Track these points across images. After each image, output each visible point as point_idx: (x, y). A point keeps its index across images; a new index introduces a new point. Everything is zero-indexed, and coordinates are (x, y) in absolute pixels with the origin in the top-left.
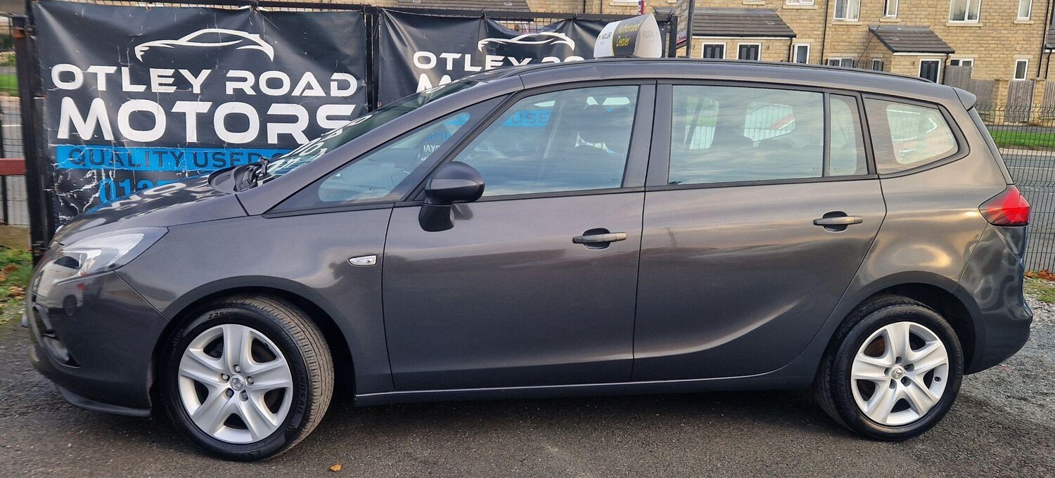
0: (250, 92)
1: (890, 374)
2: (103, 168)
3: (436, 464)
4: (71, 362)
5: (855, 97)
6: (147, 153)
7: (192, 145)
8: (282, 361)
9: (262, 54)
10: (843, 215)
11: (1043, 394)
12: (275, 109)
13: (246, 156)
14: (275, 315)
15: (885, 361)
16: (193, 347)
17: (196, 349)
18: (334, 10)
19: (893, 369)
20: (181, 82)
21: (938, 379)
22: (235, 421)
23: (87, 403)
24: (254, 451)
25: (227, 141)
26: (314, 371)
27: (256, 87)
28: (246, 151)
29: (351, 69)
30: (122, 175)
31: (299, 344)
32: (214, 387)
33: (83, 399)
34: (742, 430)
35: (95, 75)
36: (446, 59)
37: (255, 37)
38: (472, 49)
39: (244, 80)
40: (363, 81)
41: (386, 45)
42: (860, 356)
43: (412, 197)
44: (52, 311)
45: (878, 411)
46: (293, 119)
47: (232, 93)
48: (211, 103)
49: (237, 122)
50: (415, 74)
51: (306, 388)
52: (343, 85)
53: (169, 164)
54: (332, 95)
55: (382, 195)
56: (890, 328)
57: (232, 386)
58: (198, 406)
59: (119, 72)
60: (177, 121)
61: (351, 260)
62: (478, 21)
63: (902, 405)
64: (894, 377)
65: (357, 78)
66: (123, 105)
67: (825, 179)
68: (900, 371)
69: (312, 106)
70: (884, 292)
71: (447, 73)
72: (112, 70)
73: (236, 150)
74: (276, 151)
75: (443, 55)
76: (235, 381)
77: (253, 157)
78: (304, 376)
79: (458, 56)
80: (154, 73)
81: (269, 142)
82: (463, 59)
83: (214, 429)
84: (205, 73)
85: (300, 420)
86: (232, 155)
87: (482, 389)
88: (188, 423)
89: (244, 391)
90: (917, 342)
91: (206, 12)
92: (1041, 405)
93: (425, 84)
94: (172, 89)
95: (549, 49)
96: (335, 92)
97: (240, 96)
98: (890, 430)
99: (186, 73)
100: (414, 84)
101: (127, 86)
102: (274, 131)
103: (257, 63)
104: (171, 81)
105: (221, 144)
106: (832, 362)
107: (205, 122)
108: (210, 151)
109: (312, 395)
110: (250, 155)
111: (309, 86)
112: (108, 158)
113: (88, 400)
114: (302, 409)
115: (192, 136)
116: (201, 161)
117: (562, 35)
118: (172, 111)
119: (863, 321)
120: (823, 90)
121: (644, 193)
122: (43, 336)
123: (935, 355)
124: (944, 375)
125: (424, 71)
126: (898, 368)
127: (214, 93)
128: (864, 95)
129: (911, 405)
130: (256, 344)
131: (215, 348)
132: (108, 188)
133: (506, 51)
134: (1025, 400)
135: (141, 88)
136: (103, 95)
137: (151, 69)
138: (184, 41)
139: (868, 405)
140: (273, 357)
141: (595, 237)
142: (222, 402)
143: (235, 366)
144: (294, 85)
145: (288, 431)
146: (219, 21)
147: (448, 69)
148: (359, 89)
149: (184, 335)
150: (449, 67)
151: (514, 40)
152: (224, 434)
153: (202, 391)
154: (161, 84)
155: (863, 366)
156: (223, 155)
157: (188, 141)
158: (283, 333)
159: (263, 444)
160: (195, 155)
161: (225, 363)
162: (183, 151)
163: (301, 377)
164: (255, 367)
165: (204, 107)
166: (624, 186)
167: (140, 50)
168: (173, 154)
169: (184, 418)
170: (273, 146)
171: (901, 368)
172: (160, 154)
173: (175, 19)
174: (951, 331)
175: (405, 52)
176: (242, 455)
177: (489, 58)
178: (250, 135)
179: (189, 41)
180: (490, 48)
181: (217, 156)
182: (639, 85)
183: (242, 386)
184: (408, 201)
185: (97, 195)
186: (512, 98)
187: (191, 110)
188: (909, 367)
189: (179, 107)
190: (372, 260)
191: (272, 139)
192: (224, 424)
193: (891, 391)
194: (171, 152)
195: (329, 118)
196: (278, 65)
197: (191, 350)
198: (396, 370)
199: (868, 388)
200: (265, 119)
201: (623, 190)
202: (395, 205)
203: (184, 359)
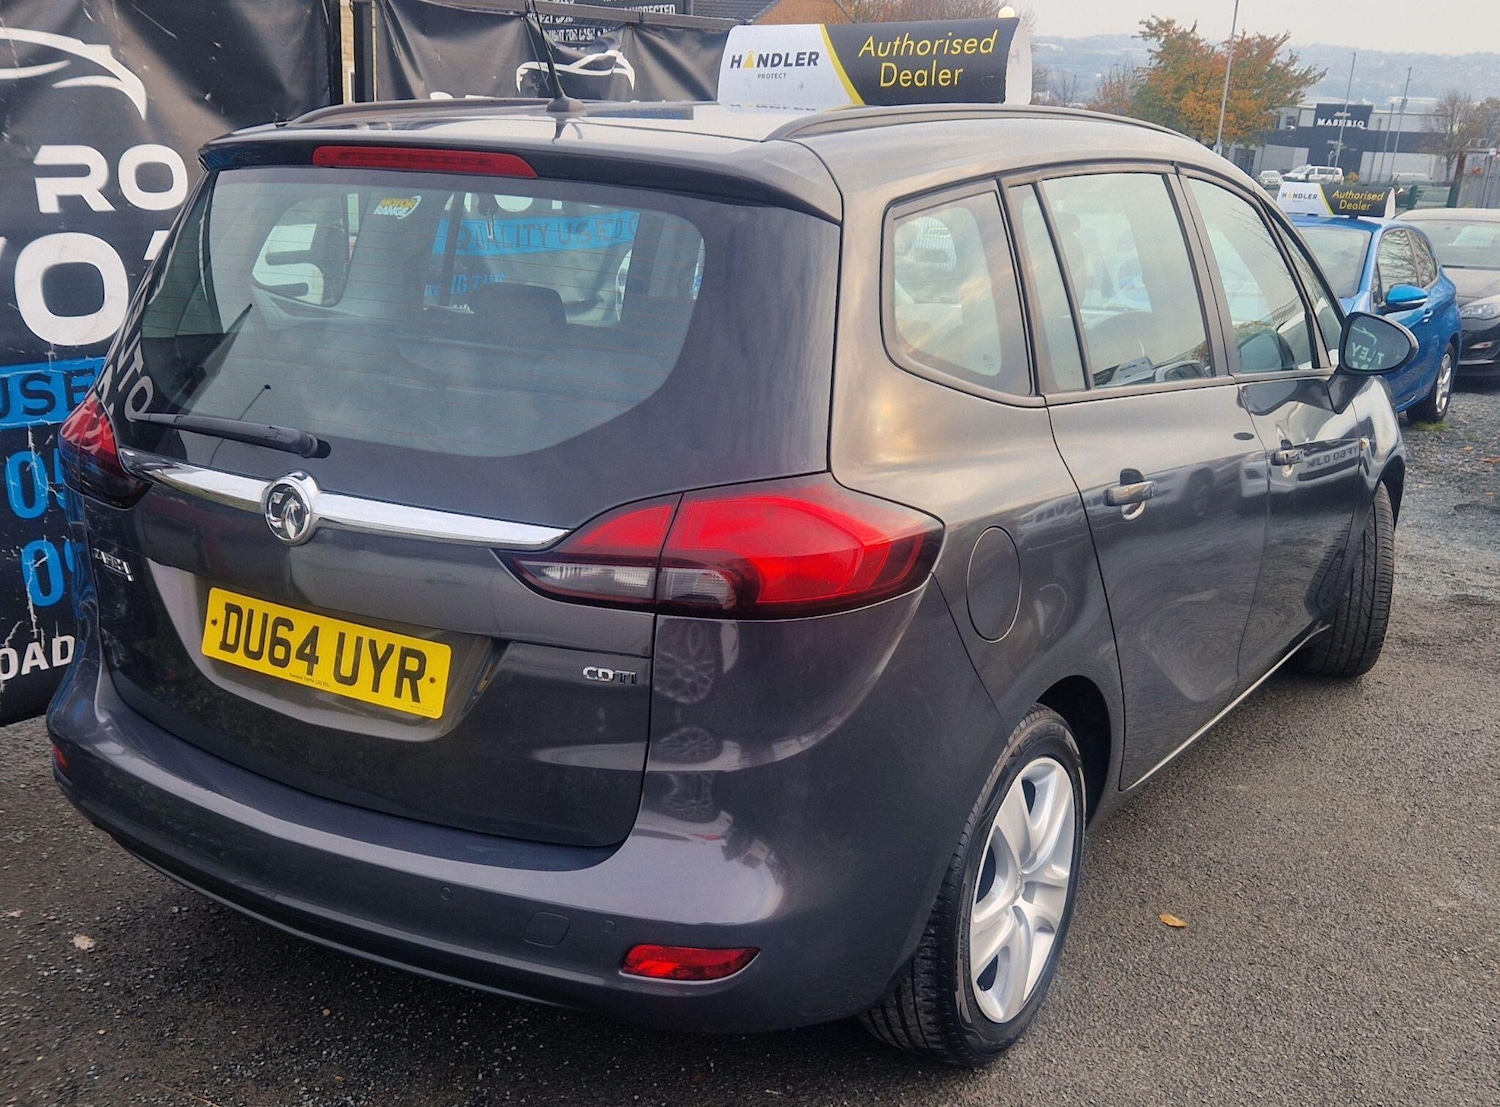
25: (52, 341)
37: (99, 54)
73: (78, 364)
156: (46, 379)
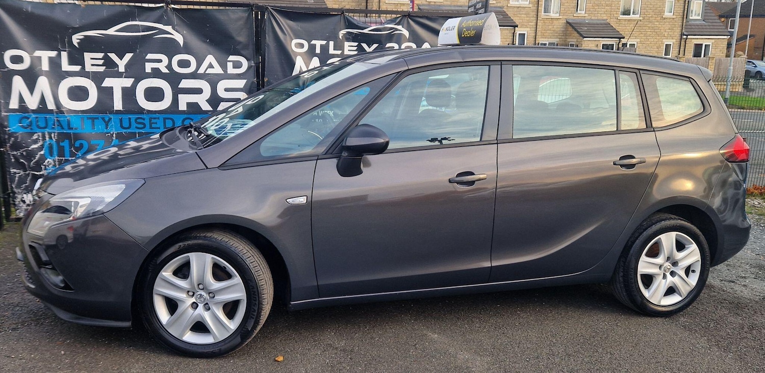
0: (165, 70)
1: (662, 269)
2: (46, 131)
3: (353, 352)
4: (67, 287)
5: (636, 73)
6: (82, 119)
7: (118, 112)
8: (237, 279)
9: (174, 41)
10: (633, 157)
11: (742, 277)
12: (185, 84)
13: (162, 120)
14: (231, 244)
15: (660, 260)
16: (165, 272)
17: (167, 273)
18: (227, 8)
19: (665, 265)
20: (108, 63)
21: (693, 271)
22: (200, 327)
23: (77, 318)
24: (216, 349)
26: (262, 286)
27: (169, 66)
28: (162, 116)
29: (243, 52)
30: (62, 136)
31: (251, 266)
32: (182, 301)
33: (74, 316)
34: (561, 314)
35: (39, 58)
36: (315, 45)
37: (168, 28)
38: (334, 37)
39: (160, 61)
40: (253, 62)
41: (271, 34)
42: (644, 258)
43: (330, 151)
44: (48, 248)
45: (655, 296)
46: (199, 91)
47: (150, 72)
48: (133, 79)
49: (154, 94)
50: (293, 57)
51: (257, 299)
52: (237, 65)
53: (100, 127)
54: (228, 73)
55: (308, 151)
56: (663, 237)
57: (196, 300)
58: (169, 317)
59: (59, 55)
60: (106, 94)
61: (288, 200)
62: (340, 16)
63: (671, 291)
64: (665, 271)
65: (248, 60)
66: (62, 81)
67: (618, 132)
68: (669, 267)
69: (213, 81)
70: (660, 211)
71: (316, 55)
72: (53, 54)
73: (154, 116)
74: (185, 116)
75: (313, 42)
76: (199, 296)
77: (167, 121)
78: (255, 290)
79: (324, 42)
80: (88, 56)
81: (180, 109)
82: (328, 45)
83: (183, 334)
84: (128, 56)
85: (252, 324)
86: (150, 119)
87: (383, 293)
88: (161, 330)
89: (207, 304)
90: (680, 246)
91: (129, 9)
92: (744, 286)
93: (300, 64)
94: (102, 69)
95: (391, 37)
96: (231, 70)
97: (156, 73)
98: (664, 309)
99: (113, 56)
100: (292, 65)
101: (66, 66)
102: (184, 101)
103: (170, 48)
104: (101, 62)
105: (141, 111)
106: (624, 263)
107: (129, 94)
108: (133, 117)
109: (262, 304)
110: (165, 119)
111: (211, 66)
112: (50, 123)
113: (78, 316)
114: (254, 315)
115: (118, 105)
116: (126, 124)
117: (400, 27)
118: (103, 85)
119: (645, 232)
120: (615, 68)
121: (496, 145)
122: (40, 268)
123: (692, 255)
124: (698, 269)
125: (300, 54)
126: (668, 265)
127: (136, 72)
128: (641, 72)
129: (677, 290)
130: (216, 266)
131: (183, 271)
132: (51, 147)
133: (359, 39)
134: (733, 282)
135: (77, 68)
136: (46, 74)
137: (85, 53)
138: (111, 31)
139: (649, 292)
140: (229, 276)
141: (465, 177)
142: (188, 313)
143: (199, 285)
144: (199, 65)
145: (243, 332)
146: (139, 16)
147: (316, 52)
148: (249, 68)
149: (158, 262)
150: (318, 51)
151: (366, 31)
152: (190, 337)
153: (172, 306)
154: (93, 65)
155: (645, 265)
156: (144, 119)
157: (115, 109)
158: (238, 257)
159: (223, 344)
160: (121, 120)
161: (192, 284)
162: (112, 117)
163: (253, 291)
164: (216, 285)
165: (128, 82)
166: (483, 140)
167: (76, 39)
168: (103, 119)
169: (159, 327)
170: (183, 112)
171: (670, 264)
172: (93, 119)
173: (105, 14)
174: (702, 238)
175: (285, 40)
176: (207, 353)
177: (347, 44)
178: (165, 104)
179: (117, 31)
180: (348, 37)
181: (138, 121)
182: (489, 66)
183: (205, 299)
184: (328, 155)
185: (42, 153)
186: (400, 75)
187: (117, 85)
188: (675, 264)
189: (108, 82)
190: (303, 200)
191: (183, 107)
192: (191, 330)
193: (664, 281)
194: (102, 118)
195: (227, 90)
196: (187, 49)
197: (164, 273)
198: (321, 283)
199: (648, 280)
200: (177, 91)
201: (481, 143)
202: (318, 158)
203: (158, 281)
